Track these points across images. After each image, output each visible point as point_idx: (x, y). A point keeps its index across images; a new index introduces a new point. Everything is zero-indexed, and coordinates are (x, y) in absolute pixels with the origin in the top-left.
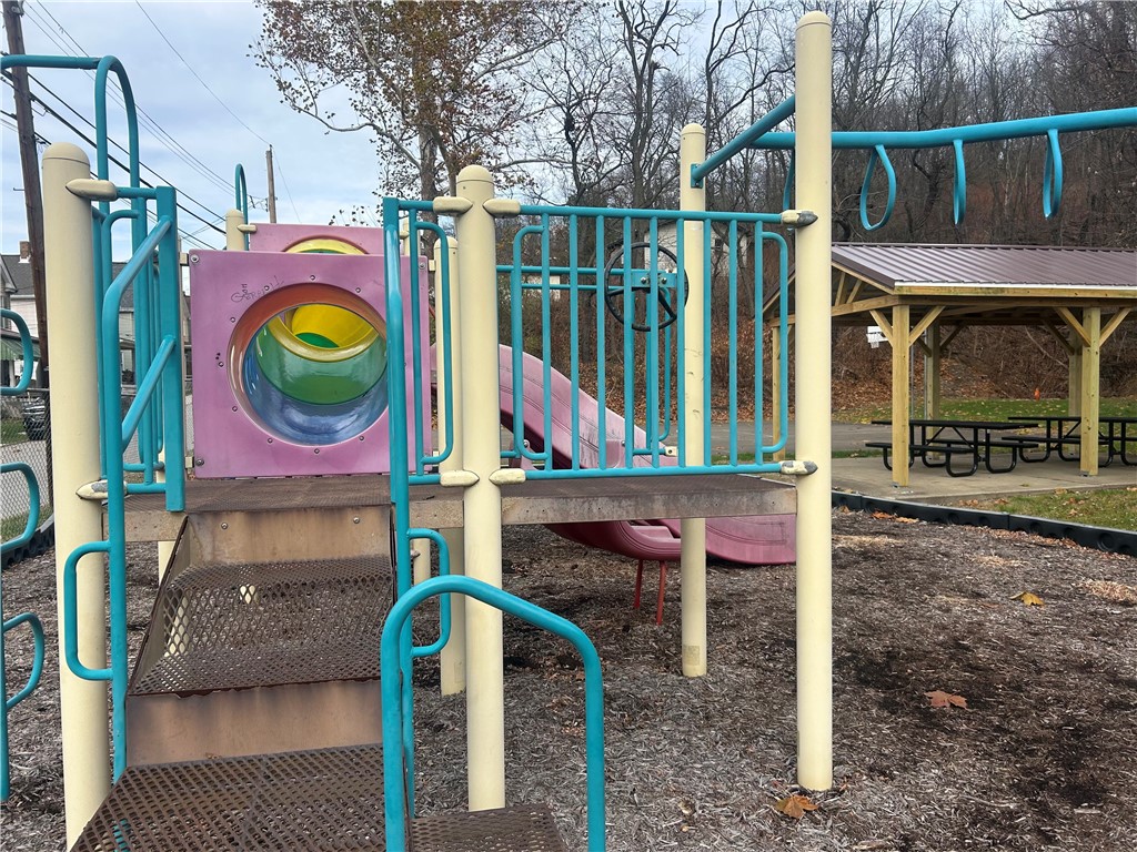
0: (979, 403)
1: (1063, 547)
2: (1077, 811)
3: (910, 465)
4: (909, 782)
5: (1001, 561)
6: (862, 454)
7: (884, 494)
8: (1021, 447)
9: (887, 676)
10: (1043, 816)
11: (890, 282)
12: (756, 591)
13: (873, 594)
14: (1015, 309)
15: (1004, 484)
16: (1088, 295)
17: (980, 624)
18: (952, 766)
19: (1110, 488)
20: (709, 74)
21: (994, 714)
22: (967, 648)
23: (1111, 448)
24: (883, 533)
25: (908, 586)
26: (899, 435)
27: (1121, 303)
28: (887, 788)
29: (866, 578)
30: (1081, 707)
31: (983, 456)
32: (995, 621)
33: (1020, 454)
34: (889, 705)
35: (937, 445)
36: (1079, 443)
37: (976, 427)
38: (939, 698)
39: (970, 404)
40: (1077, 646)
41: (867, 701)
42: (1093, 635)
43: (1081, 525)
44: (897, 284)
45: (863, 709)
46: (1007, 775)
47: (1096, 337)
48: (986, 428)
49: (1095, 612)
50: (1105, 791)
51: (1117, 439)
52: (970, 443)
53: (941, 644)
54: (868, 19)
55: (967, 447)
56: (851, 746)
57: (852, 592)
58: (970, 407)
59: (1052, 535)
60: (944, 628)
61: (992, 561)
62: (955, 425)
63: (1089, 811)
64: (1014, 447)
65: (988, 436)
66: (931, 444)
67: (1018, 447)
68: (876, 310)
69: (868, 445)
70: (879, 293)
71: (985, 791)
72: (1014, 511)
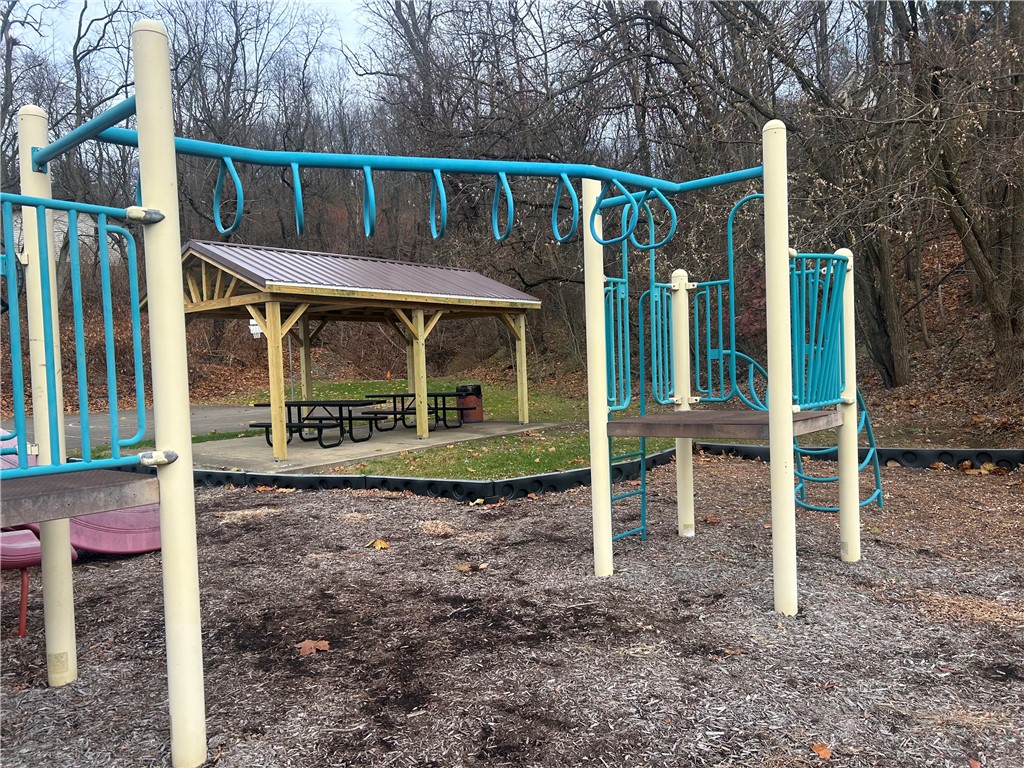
0: (346, 385)
1: (405, 498)
2: (409, 716)
3: (288, 442)
4: (279, 732)
5: (359, 516)
6: (248, 435)
7: (266, 469)
8: (376, 420)
9: (263, 637)
10: (385, 727)
11: (261, 281)
12: (138, 580)
13: (253, 563)
14: (365, 308)
15: (364, 451)
16: (414, 300)
17: (342, 573)
18: (316, 706)
19: (437, 446)
20: (77, 63)
21: (350, 649)
22: (331, 597)
23: (437, 416)
24: (263, 505)
25: (284, 550)
26: (277, 416)
27: (437, 306)
28: (257, 745)
29: (248, 548)
30: (414, 627)
31: (347, 429)
32: (355, 568)
33: (376, 425)
34: (264, 665)
35: (312, 422)
36: (415, 413)
37: (340, 405)
38: (307, 647)
39: (339, 385)
40: (412, 577)
41: (244, 665)
42: (423, 565)
43: (416, 479)
44: (267, 283)
45: (240, 674)
46: (359, 701)
47: (422, 331)
48: (349, 406)
49: (425, 547)
50: (429, 692)
51: (440, 409)
52: (337, 419)
53: (310, 598)
54: (236, 45)
55: (334, 422)
56: (226, 714)
57: (234, 564)
58: (340, 388)
59: (397, 489)
60: (313, 582)
61: (351, 516)
62: (324, 404)
63: (418, 713)
64: (370, 420)
65: (350, 412)
66: (306, 422)
67: (373, 419)
68: (251, 305)
69: (251, 426)
70: (252, 290)
71: (341, 720)
72: (370, 472)
